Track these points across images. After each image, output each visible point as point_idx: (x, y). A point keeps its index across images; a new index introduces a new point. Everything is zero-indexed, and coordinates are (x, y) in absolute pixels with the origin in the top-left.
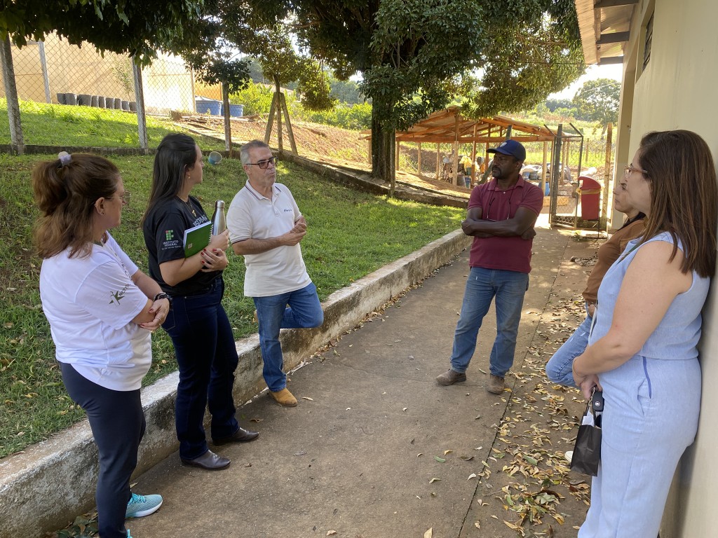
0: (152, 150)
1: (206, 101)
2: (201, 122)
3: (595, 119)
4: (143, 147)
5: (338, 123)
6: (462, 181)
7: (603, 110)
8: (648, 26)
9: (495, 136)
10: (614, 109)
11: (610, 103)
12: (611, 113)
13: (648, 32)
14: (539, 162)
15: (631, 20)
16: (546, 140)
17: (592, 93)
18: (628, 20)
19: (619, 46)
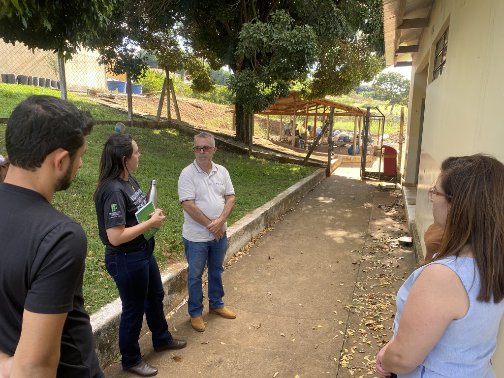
1: (115, 82)
2: (111, 98)
3: (387, 100)
6: (298, 144)
7: (392, 93)
8: (437, 45)
9: (321, 111)
10: (399, 93)
11: (396, 88)
12: (397, 96)
13: (437, 49)
14: (350, 129)
15: (420, 38)
16: (357, 116)
17: (385, 82)
18: (417, 38)
19: (409, 54)
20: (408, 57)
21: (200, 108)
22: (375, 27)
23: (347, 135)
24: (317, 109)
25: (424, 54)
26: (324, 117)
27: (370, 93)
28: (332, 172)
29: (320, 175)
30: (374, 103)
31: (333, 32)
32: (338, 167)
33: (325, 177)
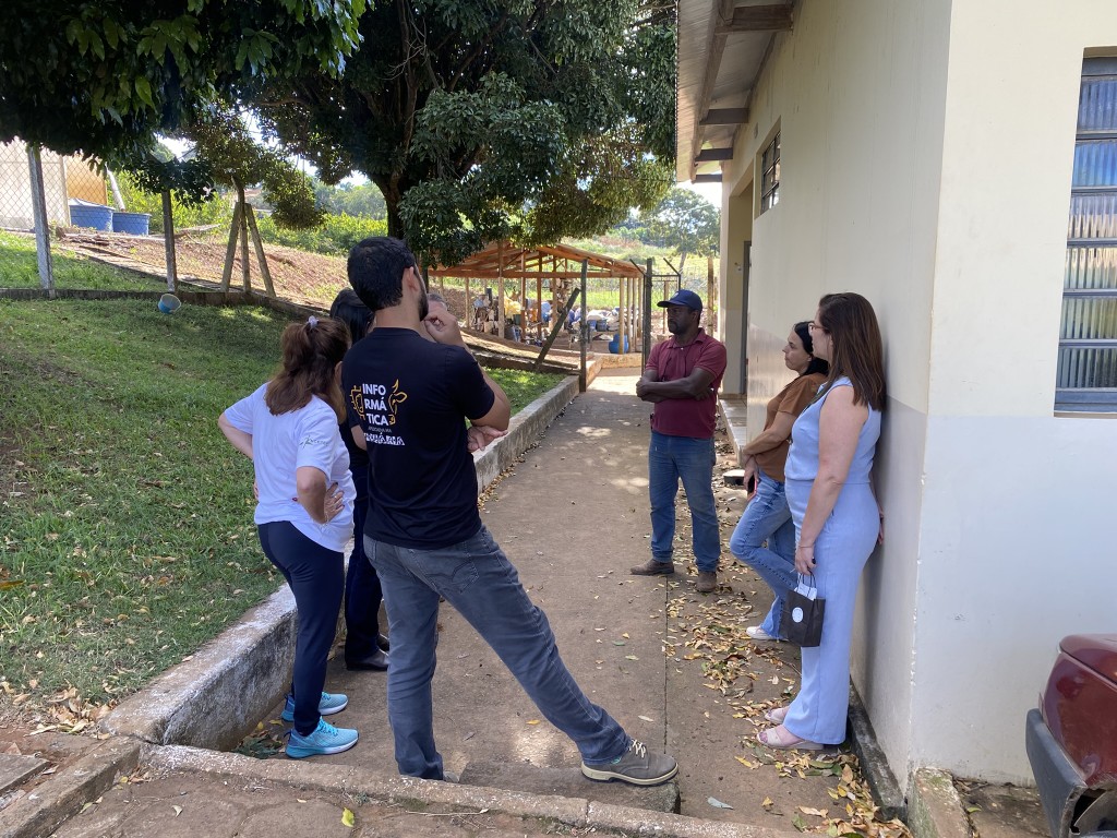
0: (60, 291)
1: (85, 207)
2: (99, 244)
3: (670, 244)
4: (47, 287)
5: (297, 243)
6: (512, 333)
7: (680, 233)
8: (765, 155)
9: (548, 268)
10: (694, 231)
11: (688, 221)
12: (691, 236)
13: (764, 162)
14: (606, 305)
15: (734, 136)
16: (623, 277)
17: (665, 208)
18: (729, 136)
19: (716, 163)
20: (714, 167)
21: (290, 263)
22: (656, 111)
23: (602, 316)
24: (540, 264)
25: (745, 168)
26: (555, 282)
27: (635, 231)
28: (590, 383)
29: (569, 388)
30: (646, 251)
31: (592, 117)
32: (597, 376)
33: (577, 392)
